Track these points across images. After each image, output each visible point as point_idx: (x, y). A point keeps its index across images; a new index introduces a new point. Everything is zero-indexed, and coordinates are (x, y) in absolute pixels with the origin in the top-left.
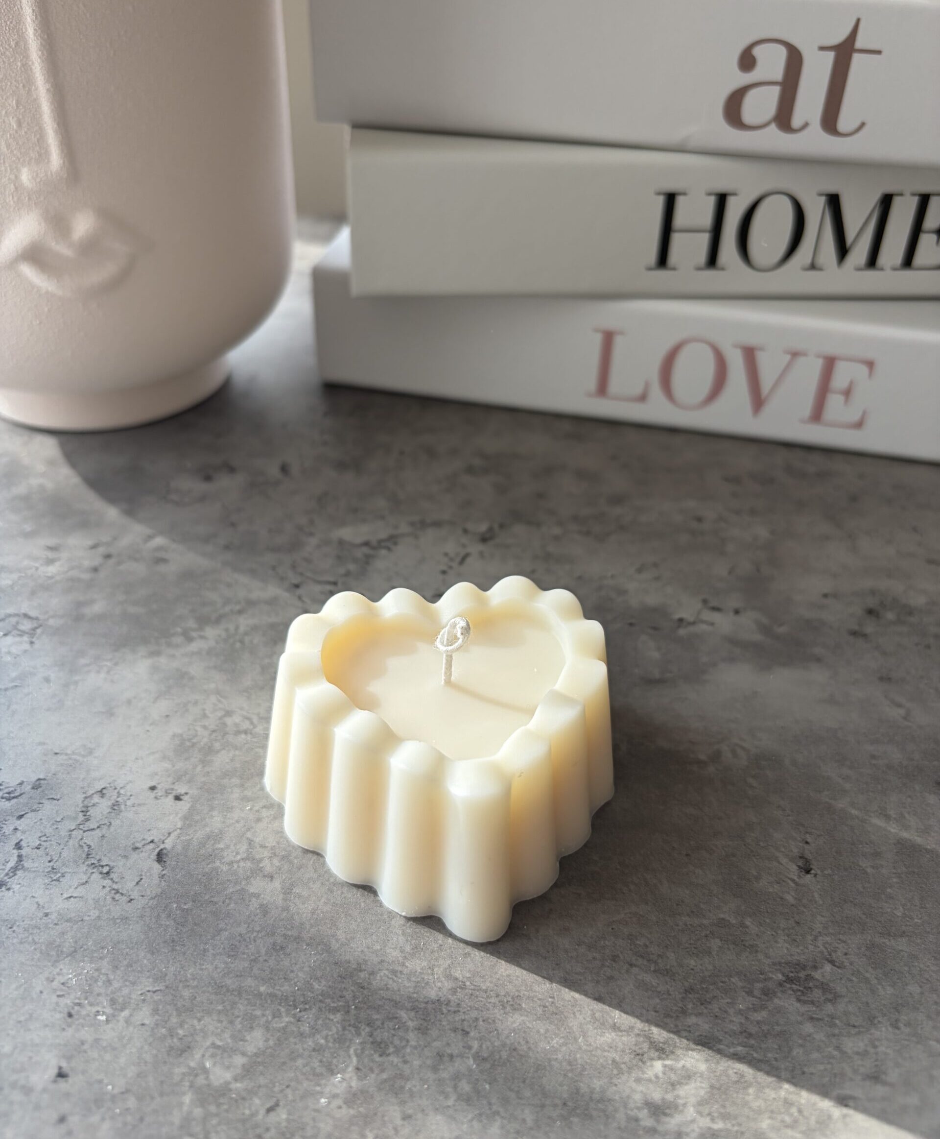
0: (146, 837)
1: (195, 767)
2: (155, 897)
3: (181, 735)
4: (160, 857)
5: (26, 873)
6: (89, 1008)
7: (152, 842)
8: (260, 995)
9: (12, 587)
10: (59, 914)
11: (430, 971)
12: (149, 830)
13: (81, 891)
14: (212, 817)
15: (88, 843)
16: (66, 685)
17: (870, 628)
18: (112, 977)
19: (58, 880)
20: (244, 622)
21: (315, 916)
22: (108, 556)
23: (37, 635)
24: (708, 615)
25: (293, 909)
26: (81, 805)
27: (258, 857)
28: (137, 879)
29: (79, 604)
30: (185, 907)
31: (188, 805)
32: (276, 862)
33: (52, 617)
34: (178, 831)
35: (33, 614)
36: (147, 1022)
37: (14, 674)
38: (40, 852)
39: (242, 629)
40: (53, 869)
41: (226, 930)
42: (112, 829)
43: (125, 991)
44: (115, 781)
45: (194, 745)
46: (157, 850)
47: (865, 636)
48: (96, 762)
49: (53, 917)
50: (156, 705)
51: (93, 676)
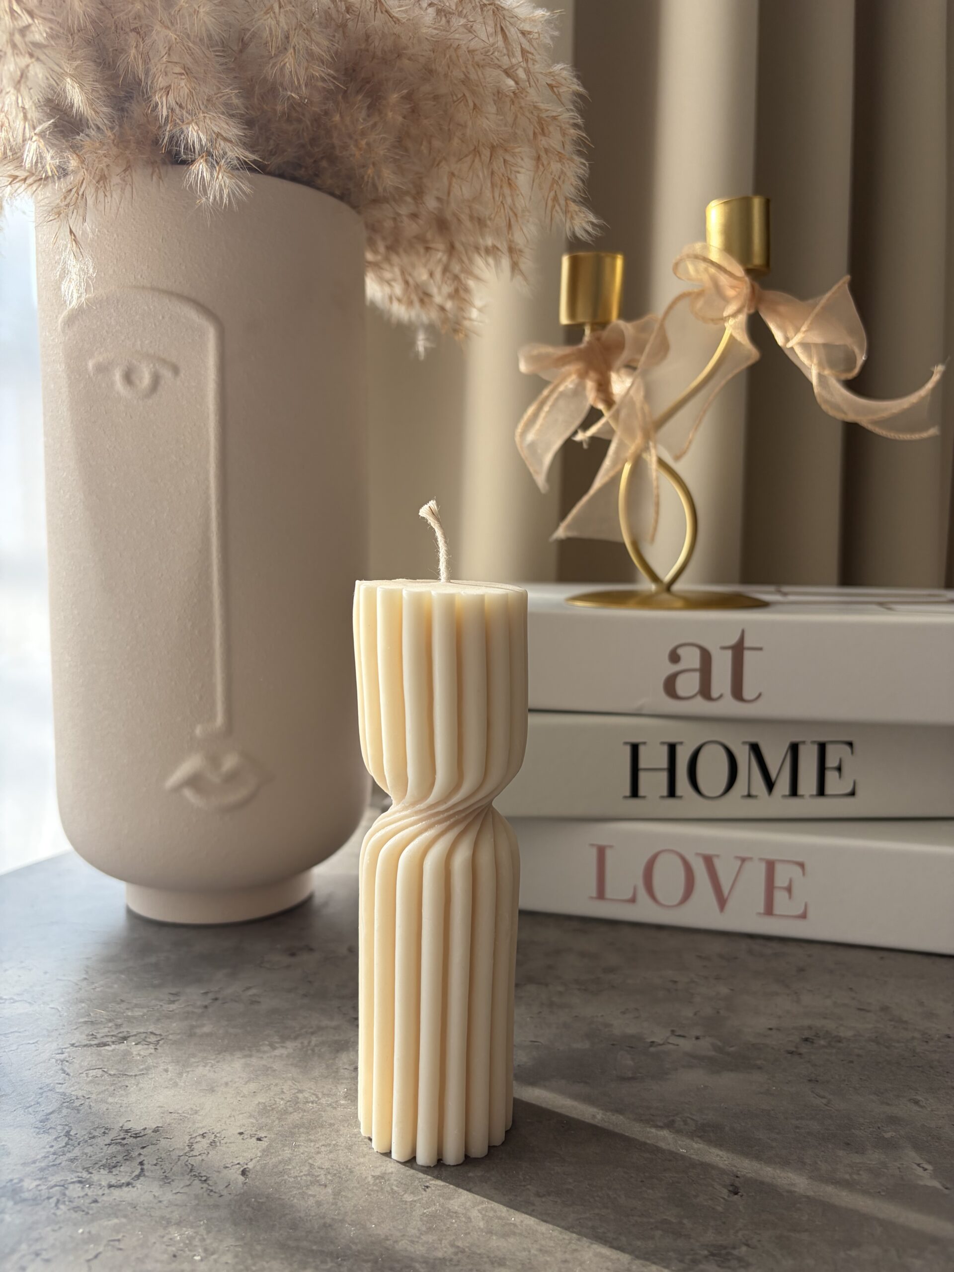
0: (234, 1161)
1: (273, 1122)
2: (240, 1194)
3: (264, 1103)
4: (244, 1173)
5: (147, 1178)
6: (188, 1253)
7: (239, 1164)
8: (312, 1251)
9: (142, 1016)
10: (169, 1201)
11: (439, 1242)
12: (237, 1157)
13: (186, 1190)
14: (284, 1150)
15: (192, 1163)
16: (180, 1074)
17: (804, 1049)
18: (205, 1237)
19: (169, 1183)
20: (314, 1040)
21: (356, 1208)
22: (216, 999)
23: (160, 1044)
24: (673, 1040)
25: (340, 1204)
26: (187, 1142)
27: (316, 1174)
28: (227, 1184)
29: (192, 1027)
30: (260, 1201)
31: (266, 1144)
32: (329, 1177)
33: (172, 1034)
34: (258, 1158)
35: (157, 1032)
36: (229, 1261)
37: (141, 1067)
38: (158, 1167)
39: (313, 1043)
40: (166, 1177)
41: (290, 1214)
42: (209, 1156)
43: (215, 1245)
44: (213, 1129)
45: (273, 1109)
46: (242, 1169)
47: (800, 1054)
48: (199, 1118)
49: (165, 1203)
50: (246, 1086)
51: (201, 1069)
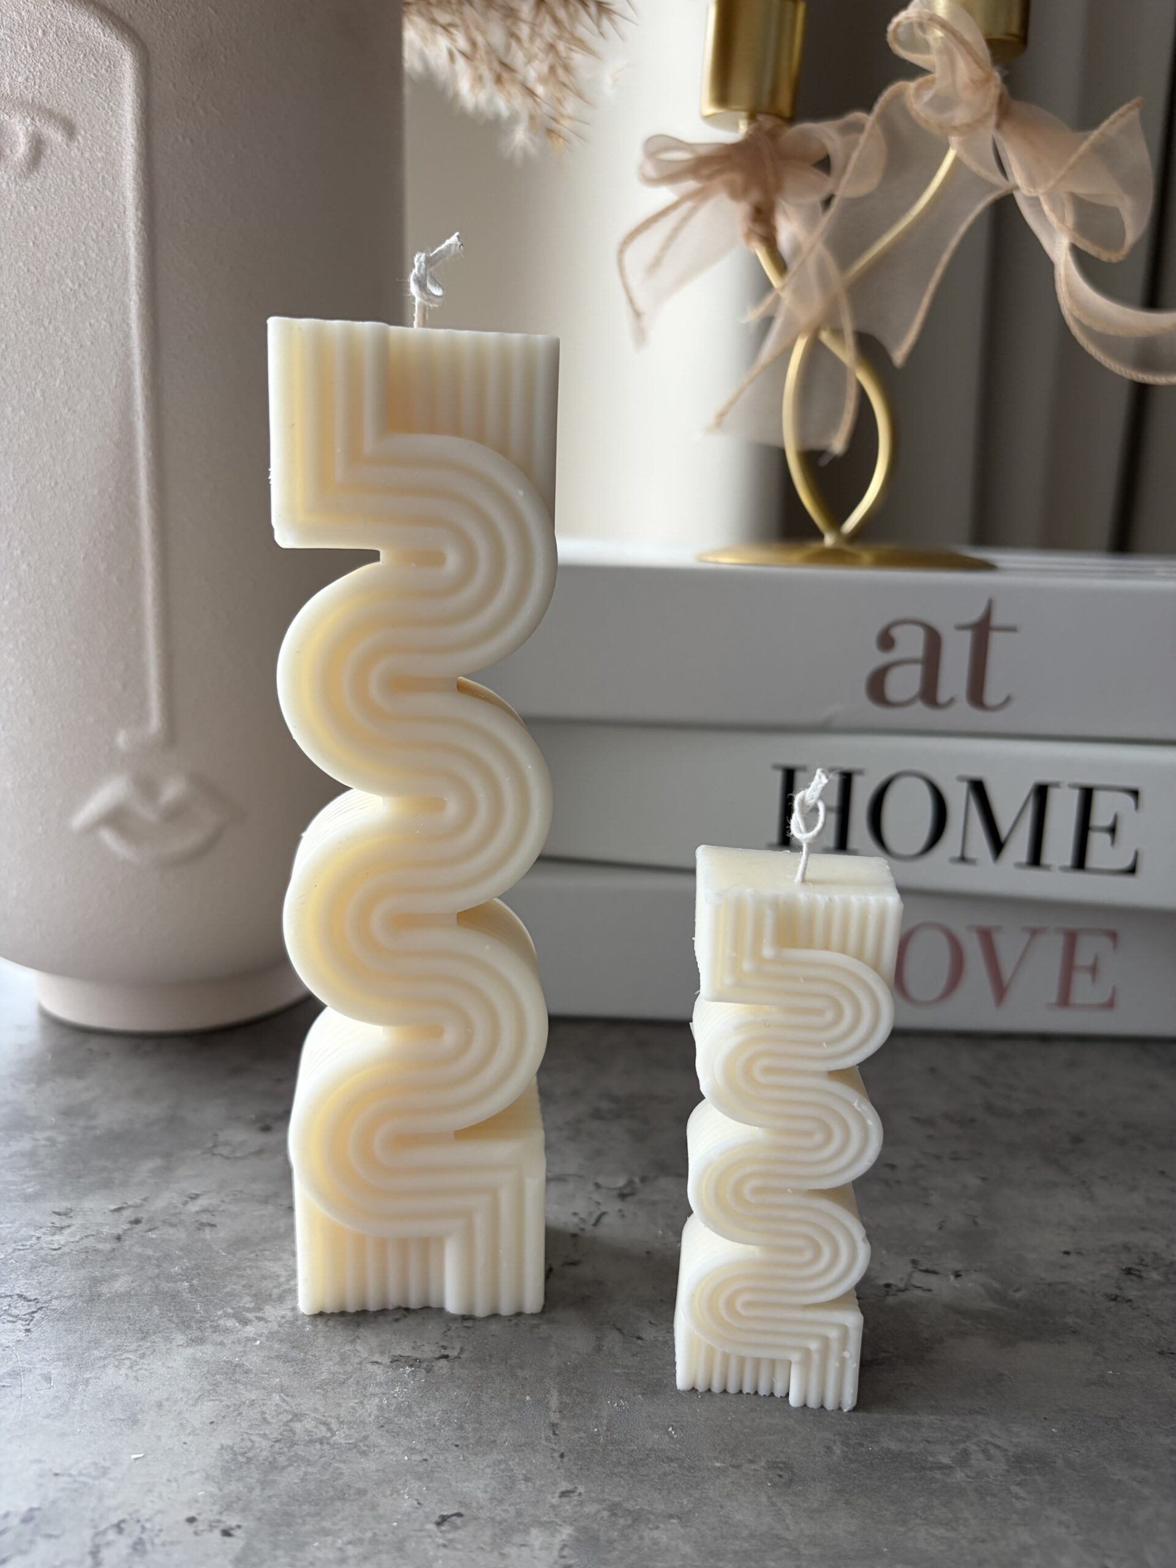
1: (251, 1489)
3: (232, 1448)
14: (276, 1558)
16: (73, 1385)
17: (1132, 1291)
22: (137, 1222)
23: (35, 1321)
24: (919, 1279)
26: (89, 1547)
29: (95, 1281)
31: (242, 1544)
33: (56, 1298)
35: (31, 1294)
37: (1, 1371)
44: (137, 1511)
45: (249, 1460)
47: (1130, 1301)
48: (111, 1485)
50: (197, 1408)
51: (110, 1370)
